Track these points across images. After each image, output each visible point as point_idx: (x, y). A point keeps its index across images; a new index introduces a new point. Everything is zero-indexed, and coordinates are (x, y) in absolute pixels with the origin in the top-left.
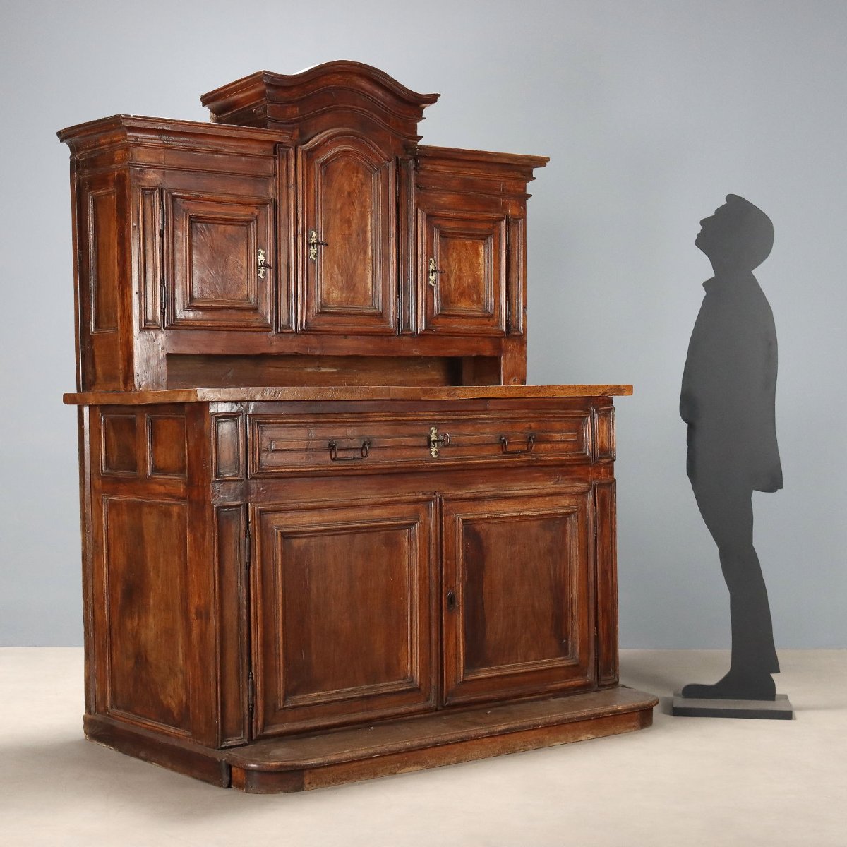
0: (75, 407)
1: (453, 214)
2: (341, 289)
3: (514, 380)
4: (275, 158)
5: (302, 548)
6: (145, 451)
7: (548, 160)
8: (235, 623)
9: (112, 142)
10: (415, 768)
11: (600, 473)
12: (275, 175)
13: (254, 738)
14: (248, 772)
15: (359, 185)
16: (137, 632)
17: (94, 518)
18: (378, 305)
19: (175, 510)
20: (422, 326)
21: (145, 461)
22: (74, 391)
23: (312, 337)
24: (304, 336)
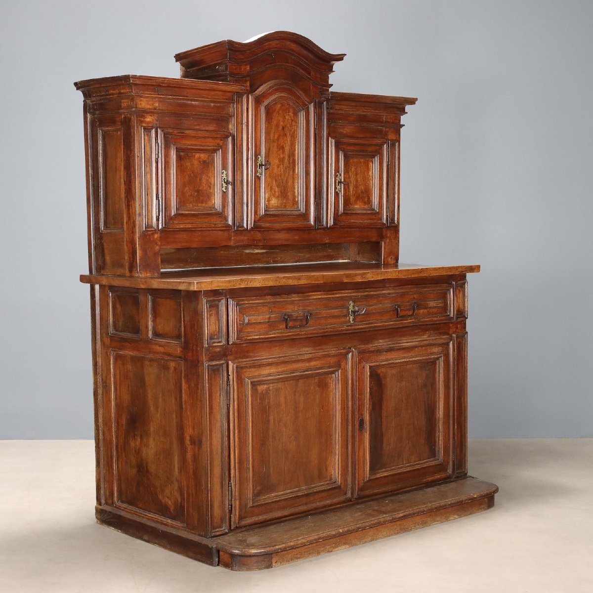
0: (89, 285)
1: (352, 141)
2: (278, 197)
3: (391, 258)
4: (234, 103)
5: (264, 392)
6: (147, 321)
7: (417, 99)
8: (220, 447)
9: (120, 93)
10: (344, 547)
11: (457, 328)
12: (234, 116)
13: (232, 528)
14: (233, 556)
15: (290, 121)
16: (139, 449)
17: (103, 365)
18: (302, 209)
19: (172, 365)
20: (331, 222)
21: (147, 327)
22: (87, 273)
23: (258, 233)
24: (252, 232)
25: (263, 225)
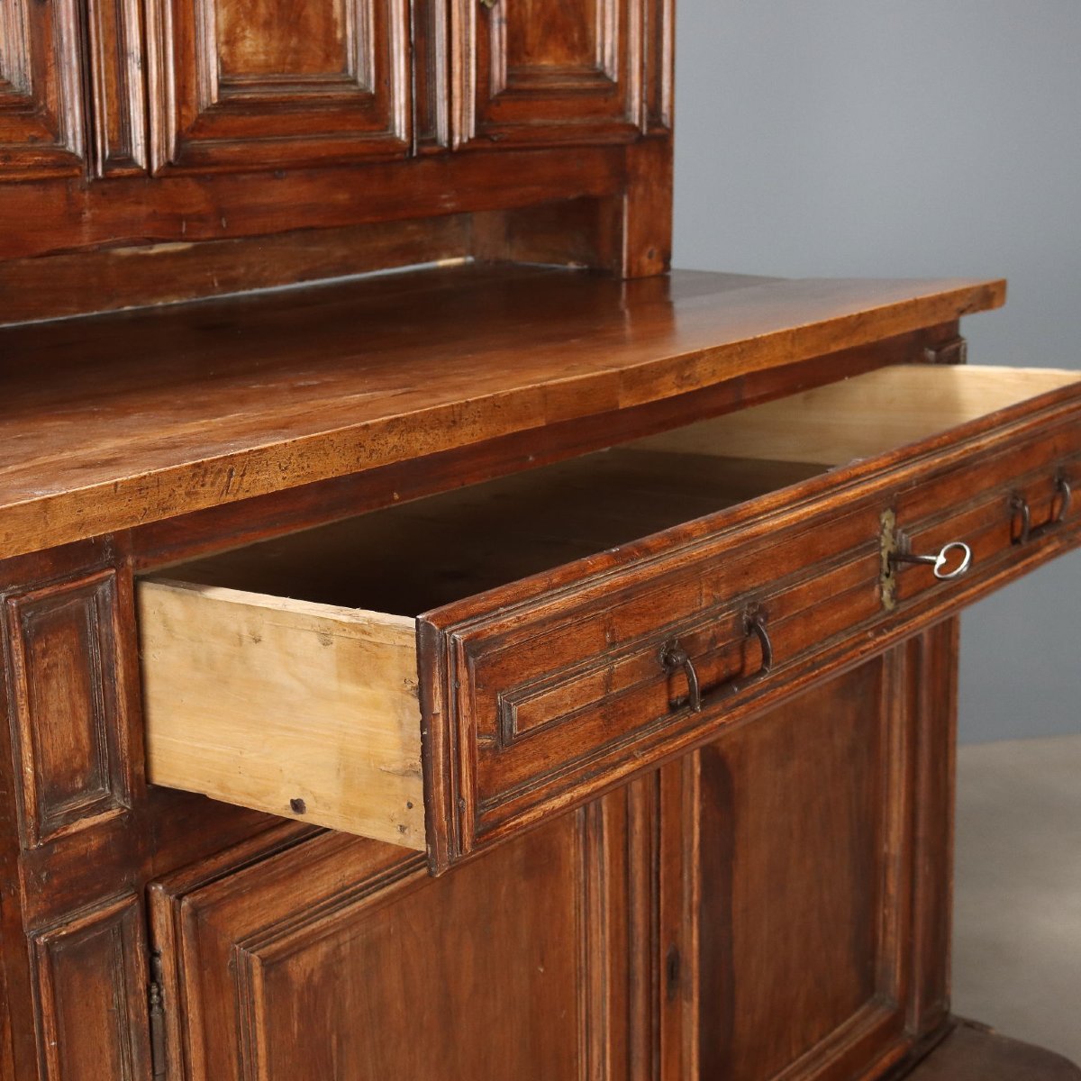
2: (267, 25)
3: (650, 256)
18: (367, 79)
20: (466, 129)
23: (191, 185)
24: (168, 183)
25: (214, 147)
